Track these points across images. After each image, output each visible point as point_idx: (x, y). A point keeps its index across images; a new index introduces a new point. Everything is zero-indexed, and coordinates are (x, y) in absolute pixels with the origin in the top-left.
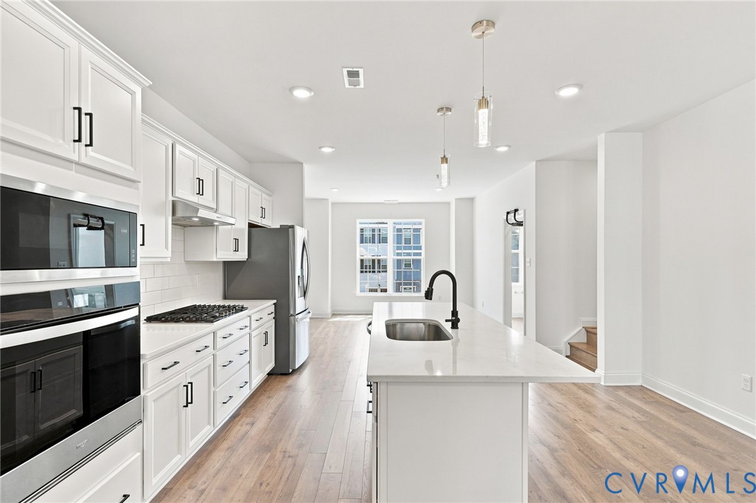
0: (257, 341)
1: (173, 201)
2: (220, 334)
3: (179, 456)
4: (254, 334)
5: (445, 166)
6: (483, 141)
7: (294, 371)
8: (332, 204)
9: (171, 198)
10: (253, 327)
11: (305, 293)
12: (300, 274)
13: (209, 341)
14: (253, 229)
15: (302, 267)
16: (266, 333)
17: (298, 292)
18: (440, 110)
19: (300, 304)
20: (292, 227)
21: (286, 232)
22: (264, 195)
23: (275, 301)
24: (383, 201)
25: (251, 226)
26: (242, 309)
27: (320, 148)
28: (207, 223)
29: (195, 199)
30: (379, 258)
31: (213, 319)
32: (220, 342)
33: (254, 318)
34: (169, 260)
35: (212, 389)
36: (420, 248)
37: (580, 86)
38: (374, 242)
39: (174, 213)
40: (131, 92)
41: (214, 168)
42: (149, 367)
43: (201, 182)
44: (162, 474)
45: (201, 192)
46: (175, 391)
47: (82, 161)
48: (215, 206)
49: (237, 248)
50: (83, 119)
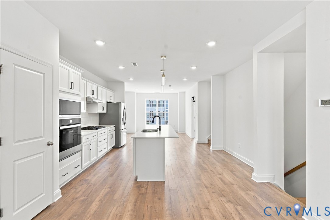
0: (109, 137)
1: (86, 97)
2: (99, 133)
3: (89, 162)
4: (108, 134)
7: (121, 147)
8: (137, 93)
9: (86, 96)
10: (108, 132)
11: (124, 123)
12: (123, 117)
13: (96, 134)
14: (108, 104)
15: (124, 115)
16: (112, 135)
17: (122, 123)
19: (123, 127)
20: (120, 103)
21: (118, 104)
22: (112, 93)
23: (115, 126)
24: (154, 92)
25: (108, 102)
26: (105, 127)
27: (129, 78)
28: (95, 103)
29: (91, 96)
30: (152, 112)
31: (97, 129)
32: (99, 135)
33: (108, 130)
34: (85, 113)
35: (97, 147)
36: (168, 109)
37: (196, 66)
38: (150, 106)
39: (86, 100)
40: (79, 75)
41: (97, 86)
42: (83, 138)
43: (93, 91)
44: (85, 164)
45: (93, 94)
46: (89, 145)
47: (72, 92)
48: (97, 97)
49: (103, 110)
50: (72, 84)
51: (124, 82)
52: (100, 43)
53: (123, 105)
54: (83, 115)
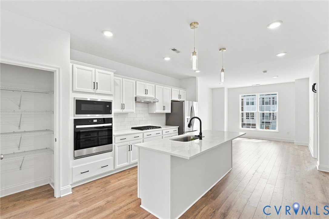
2: (146, 134)
4: (164, 136)
5: (223, 73)
6: (194, 67)
8: (228, 89)
9: (135, 96)
12: (188, 118)
13: (140, 135)
18: (220, 50)
20: (184, 101)
21: (182, 103)
22: (181, 91)
23: (179, 127)
25: (173, 101)
27: (195, 71)
29: (145, 95)
32: (146, 137)
37: (281, 21)
39: (136, 100)
40: (110, 75)
41: (154, 85)
42: (116, 138)
43: (147, 90)
44: (121, 165)
45: (147, 93)
46: (126, 146)
47: (96, 92)
48: (154, 96)
49: (164, 109)
50: (96, 84)
51: (195, 76)
52: (108, 34)
53: (189, 104)
54: (117, 114)
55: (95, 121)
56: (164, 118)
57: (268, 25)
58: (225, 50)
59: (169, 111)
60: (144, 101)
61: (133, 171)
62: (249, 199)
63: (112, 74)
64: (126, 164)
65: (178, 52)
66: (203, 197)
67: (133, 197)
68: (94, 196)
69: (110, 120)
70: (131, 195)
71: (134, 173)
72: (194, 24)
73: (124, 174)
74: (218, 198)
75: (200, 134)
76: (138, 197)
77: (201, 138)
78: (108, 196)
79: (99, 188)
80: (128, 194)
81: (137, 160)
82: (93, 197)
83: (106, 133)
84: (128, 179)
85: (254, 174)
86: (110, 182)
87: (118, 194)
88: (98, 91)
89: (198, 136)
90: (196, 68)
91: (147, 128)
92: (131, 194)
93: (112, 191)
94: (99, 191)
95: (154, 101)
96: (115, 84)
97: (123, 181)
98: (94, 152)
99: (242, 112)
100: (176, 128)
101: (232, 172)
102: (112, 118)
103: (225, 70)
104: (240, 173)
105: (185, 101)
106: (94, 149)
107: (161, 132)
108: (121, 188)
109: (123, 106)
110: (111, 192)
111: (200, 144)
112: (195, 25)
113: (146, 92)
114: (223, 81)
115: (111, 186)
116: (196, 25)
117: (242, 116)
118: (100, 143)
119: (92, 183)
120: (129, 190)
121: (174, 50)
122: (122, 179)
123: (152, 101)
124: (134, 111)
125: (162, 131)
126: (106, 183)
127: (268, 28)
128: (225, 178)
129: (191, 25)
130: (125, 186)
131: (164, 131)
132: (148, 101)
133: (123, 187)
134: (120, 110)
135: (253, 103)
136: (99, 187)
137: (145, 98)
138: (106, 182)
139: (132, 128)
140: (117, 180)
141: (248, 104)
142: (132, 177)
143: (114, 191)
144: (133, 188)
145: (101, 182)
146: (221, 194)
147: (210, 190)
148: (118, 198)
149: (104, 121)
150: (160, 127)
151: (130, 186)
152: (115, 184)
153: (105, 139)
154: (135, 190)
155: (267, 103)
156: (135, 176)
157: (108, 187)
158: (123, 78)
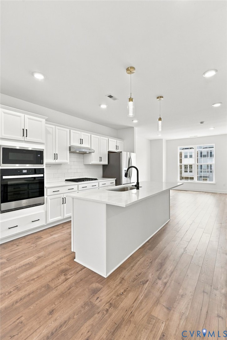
1: (69, 147)
2: (81, 186)
6: (131, 114)
8: (167, 141)
12: (125, 170)
13: (74, 187)
18: (158, 98)
20: (121, 152)
21: (120, 154)
22: (118, 141)
23: (116, 179)
25: (110, 152)
27: (133, 121)
29: (80, 145)
32: (81, 189)
34: (69, 163)
37: (217, 70)
39: (70, 150)
40: (41, 122)
41: (89, 135)
42: (48, 190)
43: (82, 140)
44: (53, 219)
45: (82, 143)
46: (59, 199)
47: (25, 140)
48: (90, 147)
49: (101, 160)
50: (25, 131)
51: (133, 126)
52: (39, 77)
53: (127, 155)
54: (49, 165)
55: (25, 171)
56: (100, 171)
57: (204, 73)
58: (162, 99)
59: (106, 163)
60: (79, 151)
61: (67, 225)
62: (186, 248)
63: (44, 120)
64: (59, 218)
65: (115, 99)
66: (140, 248)
67: (67, 251)
68: (24, 252)
69: (41, 171)
70: (65, 250)
71: (68, 227)
72: (131, 68)
73: (58, 228)
74: (156, 248)
75: (137, 184)
76: (72, 251)
77: (138, 188)
78: (39, 251)
79: (29, 244)
80: (62, 249)
81: (71, 214)
82: (22, 253)
83: (37, 186)
84: (61, 234)
85: (191, 225)
86: (42, 238)
87: (50, 249)
88: (28, 139)
89: (135, 186)
90: (133, 114)
91: (82, 180)
92: (64, 248)
93: (43, 246)
94: (30, 247)
95: (90, 151)
96: (47, 132)
97: (56, 236)
98: (24, 205)
99: (181, 164)
100: (113, 180)
101: (169, 223)
102: (44, 168)
103: (162, 119)
104: (178, 224)
105: (123, 152)
106: (24, 202)
107: (97, 184)
108: (54, 243)
109: (56, 157)
110: (42, 248)
111: (138, 194)
112: (131, 70)
113: (81, 141)
114: (160, 130)
115: (42, 241)
116: (133, 69)
117: (181, 168)
118: (30, 196)
119: (21, 239)
120: (63, 244)
121: (110, 97)
122: (55, 234)
123: (88, 151)
124: (68, 161)
125: (99, 183)
126: (37, 239)
127: (204, 76)
128: (163, 229)
129: (127, 69)
130: (58, 241)
131: (101, 183)
132: (83, 152)
133: (56, 242)
134: (52, 160)
135: (191, 156)
136: (29, 242)
137: (80, 148)
138: (37, 237)
139: (66, 180)
140: (50, 235)
141: (186, 157)
142: (65, 231)
143: (46, 246)
144: (66, 242)
145: (32, 238)
146: (159, 245)
147: (148, 242)
148: (50, 254)
149: (35, 171)
150: (96, 179)
151: (63, 241)
152: (47, 239)
153: (37, 192)
154: (69, 244)
155: (205, 156)
156: (69, 231)
157: (40, 242)
158: (55, 125)
